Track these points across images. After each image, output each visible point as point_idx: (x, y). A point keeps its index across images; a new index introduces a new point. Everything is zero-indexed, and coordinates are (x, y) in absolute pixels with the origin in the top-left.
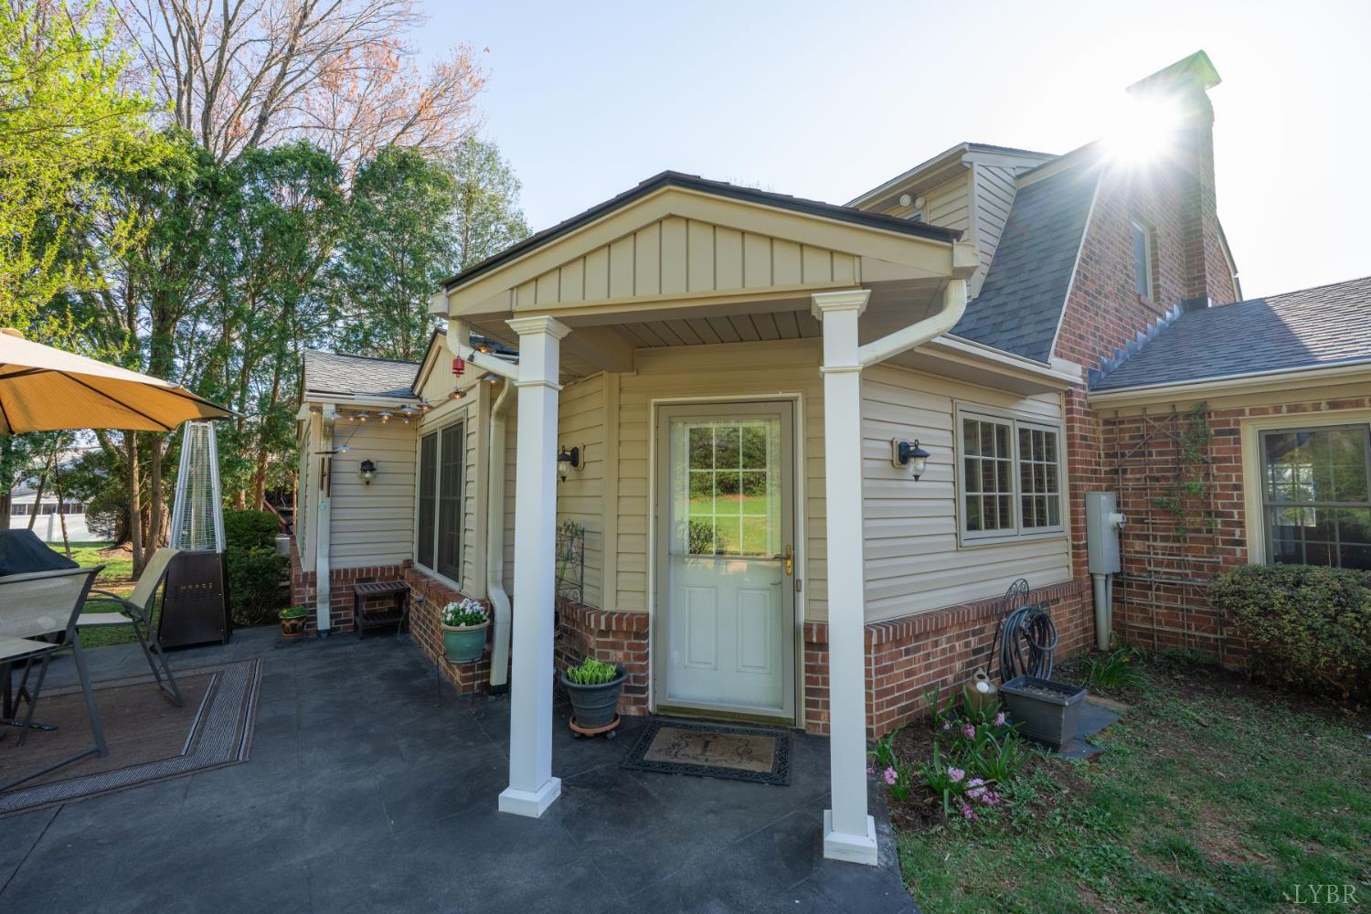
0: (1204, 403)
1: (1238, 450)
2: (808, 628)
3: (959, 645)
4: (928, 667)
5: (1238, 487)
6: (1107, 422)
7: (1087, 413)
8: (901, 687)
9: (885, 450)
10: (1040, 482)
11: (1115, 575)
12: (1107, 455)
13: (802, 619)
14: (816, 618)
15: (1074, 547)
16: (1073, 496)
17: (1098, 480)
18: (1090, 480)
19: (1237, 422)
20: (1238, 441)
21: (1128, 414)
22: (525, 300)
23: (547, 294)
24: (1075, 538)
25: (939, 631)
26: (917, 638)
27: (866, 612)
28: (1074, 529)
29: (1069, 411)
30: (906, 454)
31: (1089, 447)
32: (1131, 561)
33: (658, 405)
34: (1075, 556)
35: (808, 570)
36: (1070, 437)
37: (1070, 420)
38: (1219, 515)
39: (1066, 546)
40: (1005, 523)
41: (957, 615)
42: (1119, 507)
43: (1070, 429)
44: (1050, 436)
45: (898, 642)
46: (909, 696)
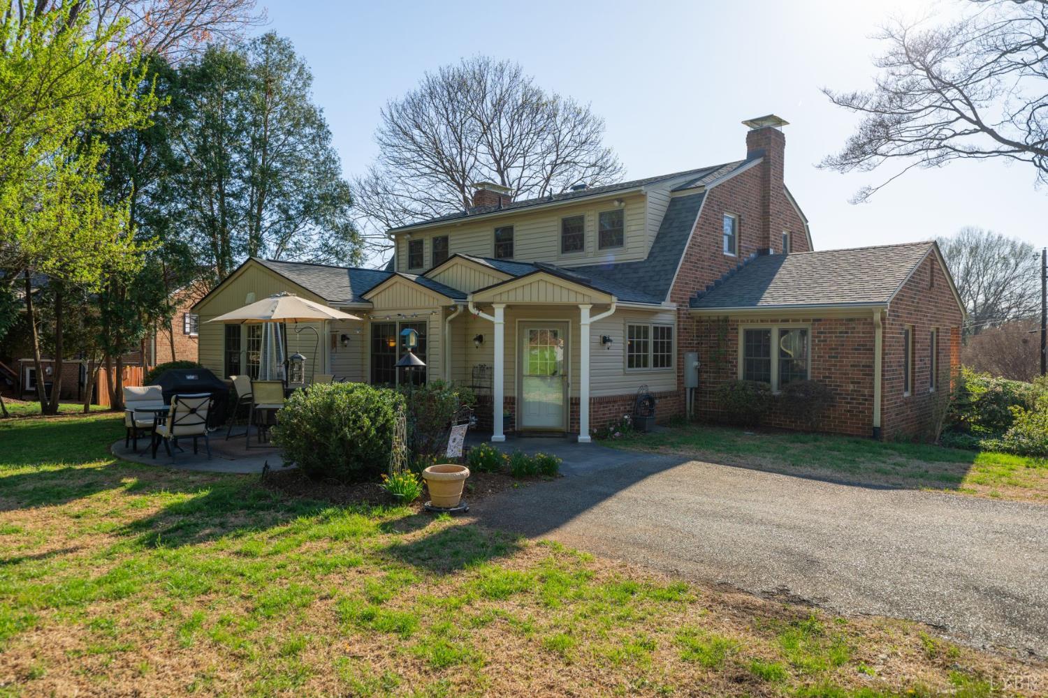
0: (727, 317)
1: (737, 336)
2: (572, 399)
3: (622, 408)
4: (610, 413)
5: (735, 351)
6: (697, 322)
7: (687, 318)
8: (601, 418)
9: (598, 339)
10: (662, 347)
11: (696, 389)
12: (697, 336)
13: (569, 396)
14: (575, 395)
15: (678, 376)
16: (679, 354)
17: (692, 347)
18: (687, 347)
19: (738, 325)
20: (737, 333)
21: (704, 318)
22: (497, 299)
23: (504, 298)
24: (678, 372)
25: (615, 402)
26: (607, 403)
27: (590, 394)
28: (678, 369)
29: (679, 317)
30: (605, 340)
31: (688, 333)
32: (702, 383)
33: (519, 322)
34: (678, 380)
35: (572, 380)
36: (678, 329)
37: (679, 321)
38: (730, 362)
39: (675, 376)
40: (645, 365)
41: (622, 398)
42: (699, 359)
43: (679, 325)
44: (669, 329)
45: (601, 404)
46: (604, 422)
